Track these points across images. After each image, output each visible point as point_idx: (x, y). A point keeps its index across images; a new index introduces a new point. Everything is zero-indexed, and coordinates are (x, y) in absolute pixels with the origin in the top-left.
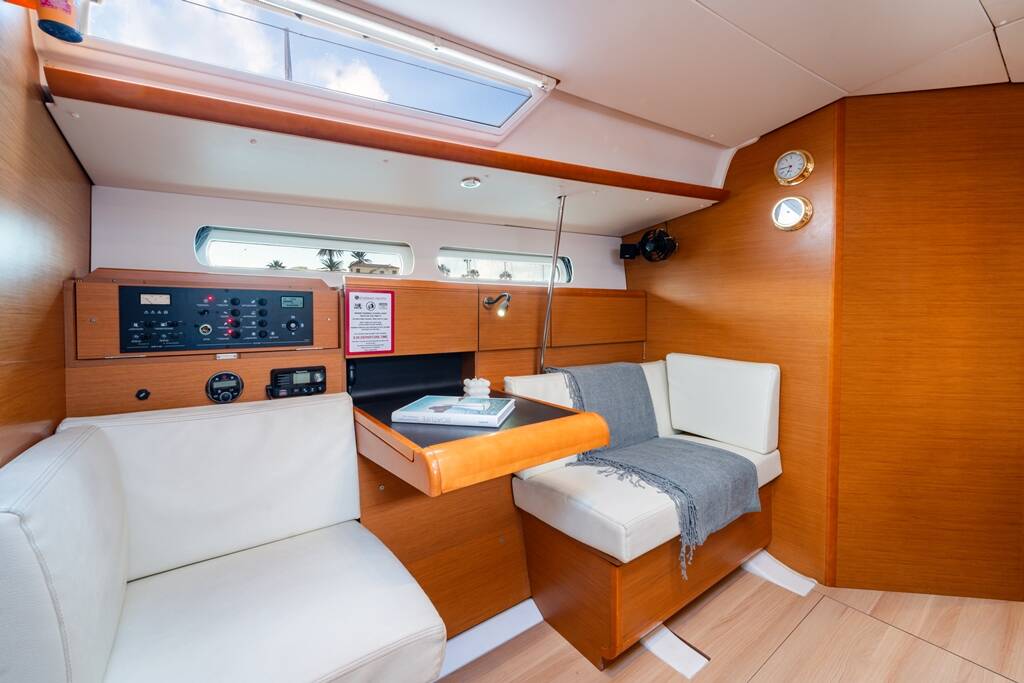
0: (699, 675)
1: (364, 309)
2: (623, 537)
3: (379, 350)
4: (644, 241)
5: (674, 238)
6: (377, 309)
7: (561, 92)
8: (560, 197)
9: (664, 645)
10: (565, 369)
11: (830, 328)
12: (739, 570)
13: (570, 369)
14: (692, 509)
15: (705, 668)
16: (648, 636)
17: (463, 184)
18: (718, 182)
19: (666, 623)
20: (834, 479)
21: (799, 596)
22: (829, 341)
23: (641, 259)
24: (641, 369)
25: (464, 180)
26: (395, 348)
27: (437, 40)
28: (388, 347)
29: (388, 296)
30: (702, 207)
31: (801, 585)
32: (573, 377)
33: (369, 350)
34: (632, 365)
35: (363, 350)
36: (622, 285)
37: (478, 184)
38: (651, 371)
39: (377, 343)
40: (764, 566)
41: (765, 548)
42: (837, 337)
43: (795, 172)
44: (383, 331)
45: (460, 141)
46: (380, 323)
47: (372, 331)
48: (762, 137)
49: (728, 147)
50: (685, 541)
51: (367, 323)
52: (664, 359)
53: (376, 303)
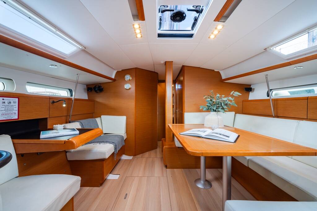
0: (119, 178)
1: (6, 104)
2: (107, 153)
3: (12, 118)
4: (95, 88)
5: (103, 88)
6: (12, 104)
7: (85, 51)
8: (78, 74)
9: (111, 177)
10: (78, 121)
11: (134, 109)
12: (120, 160)
13: (80, 121)
14: (116, 146)
15: (119, 177)
16: (107, 177)
17: (50, 66)
18: (113, 77)
19: (110, 173)
20: (135, 136)
21: (131, 160)
22: (134, 111)
23: (93, 92)
24: (96, 120)
25: (51, 65)
26: (19, 118)
27: (57, 29)
28: (16, 117)
29: (17, 99)
30: (110, 81)
31: (130, 158)
32: (81, 123)
33: (8, 119)
34: (94, 119)
35: (6, 119)
36: (87, 98)
37: (56, 67)
38: (98, 120)
39: (12, 116)
40: (124, 157)
41: (124, 154)
42: (135, 110)
43: (128, 79)
44: (14, 111)
45: (50, 53)
46: (13, 109)
47: (10, 112)
48: (122, 70)
49: (115, 70)
50: (115, 153)
51: (8, 109)
52: (101, 117)
53: (12, 102)
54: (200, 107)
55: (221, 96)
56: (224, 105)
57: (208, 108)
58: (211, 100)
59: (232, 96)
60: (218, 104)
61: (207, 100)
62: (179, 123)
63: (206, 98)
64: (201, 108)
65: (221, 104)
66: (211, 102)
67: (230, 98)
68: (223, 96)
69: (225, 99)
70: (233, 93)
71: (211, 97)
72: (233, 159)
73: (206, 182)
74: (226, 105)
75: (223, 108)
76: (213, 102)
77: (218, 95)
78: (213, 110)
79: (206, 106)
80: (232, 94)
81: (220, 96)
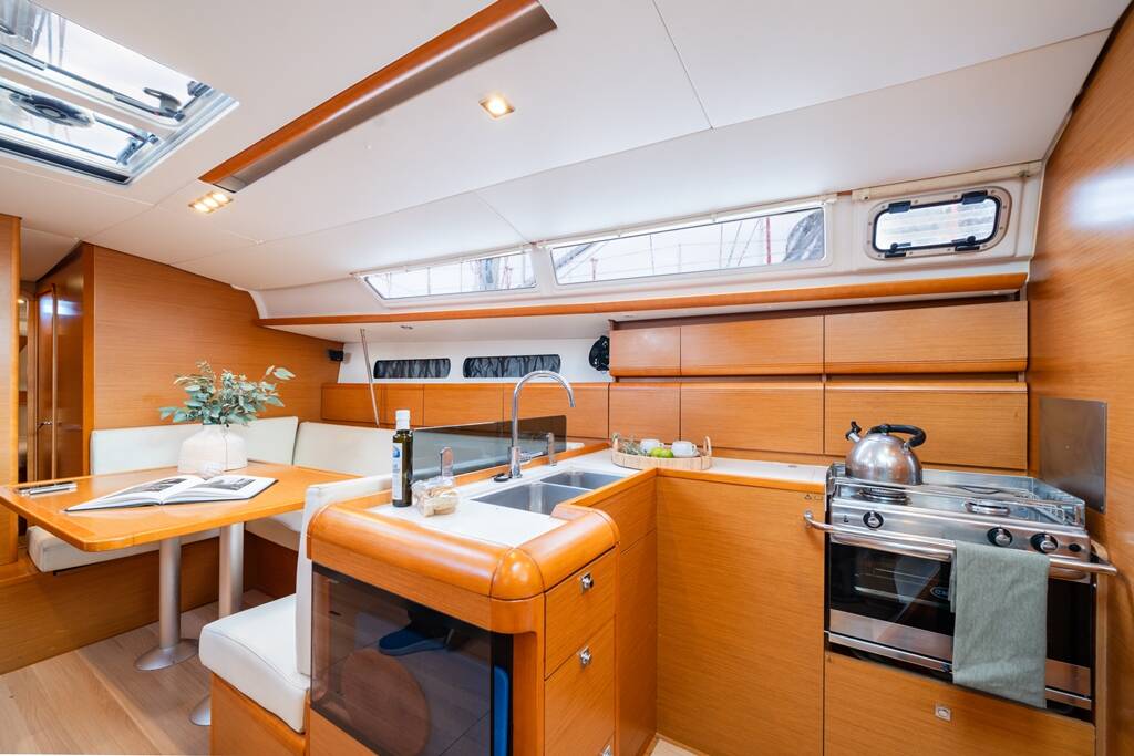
54: (161, 412)
55: (237, 379)
56: (245, 402)
57: (193, 413)
58: (203, 390)
59: (272, 379)
60: (229, 401)
61: (187, 389)
62: (58, 477)
63: (185, 383)
64: (165, 415)
65: (237, 401)
66: (200, 395)
67: (264, 385)
68: (243, 377)
69: (249, 387)
70: (274, 370)
71: (204, 381)
72: (250, 538)
73: (182, 644)
74: (254, 402)
75: (242, 414)
76: (212, 395)
77: (229, 375)
78: (212, 419)
79: (186, 409)
80: (271, 374)
81: (233, 377)
